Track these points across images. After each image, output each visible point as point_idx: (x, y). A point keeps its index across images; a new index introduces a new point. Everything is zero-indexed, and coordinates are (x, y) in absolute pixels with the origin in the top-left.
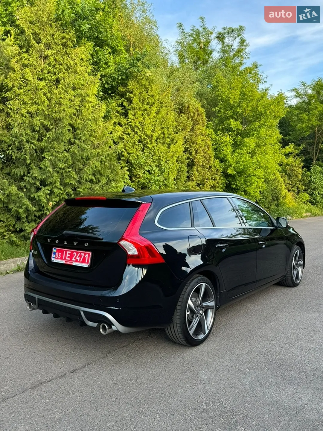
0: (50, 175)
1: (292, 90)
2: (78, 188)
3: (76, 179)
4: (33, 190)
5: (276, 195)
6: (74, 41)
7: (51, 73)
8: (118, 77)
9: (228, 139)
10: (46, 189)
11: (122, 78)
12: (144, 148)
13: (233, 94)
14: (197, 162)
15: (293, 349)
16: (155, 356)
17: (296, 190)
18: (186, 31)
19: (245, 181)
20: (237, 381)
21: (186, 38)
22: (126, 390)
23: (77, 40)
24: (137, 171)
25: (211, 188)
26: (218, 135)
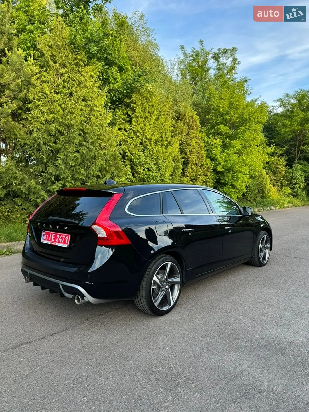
0: (62, 172)
1: (277, 100)
2: (86, 182)
3: (84, 174)
4: (49, 184)
5: (261, 189)
6: (86, 61)
7: (66, 88)
8: (124, 90)
9: (218, 141)
10: (60, 183)
11: (127, 92)
12: (145, 149)
13: (222, 104)
14: (191, 161)
15: (246, 321)
16: (124, 324)
17: (280, 184)
18: (187, 52)
19: (232, 176)
20: (188, 347)
21: (187, 58)
22: (90, 352)
23: (87, 60)
24: (138, 169)
25: (203, 183)
26: (210, 138)
